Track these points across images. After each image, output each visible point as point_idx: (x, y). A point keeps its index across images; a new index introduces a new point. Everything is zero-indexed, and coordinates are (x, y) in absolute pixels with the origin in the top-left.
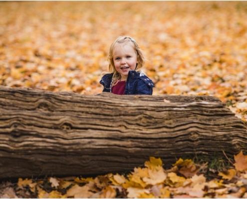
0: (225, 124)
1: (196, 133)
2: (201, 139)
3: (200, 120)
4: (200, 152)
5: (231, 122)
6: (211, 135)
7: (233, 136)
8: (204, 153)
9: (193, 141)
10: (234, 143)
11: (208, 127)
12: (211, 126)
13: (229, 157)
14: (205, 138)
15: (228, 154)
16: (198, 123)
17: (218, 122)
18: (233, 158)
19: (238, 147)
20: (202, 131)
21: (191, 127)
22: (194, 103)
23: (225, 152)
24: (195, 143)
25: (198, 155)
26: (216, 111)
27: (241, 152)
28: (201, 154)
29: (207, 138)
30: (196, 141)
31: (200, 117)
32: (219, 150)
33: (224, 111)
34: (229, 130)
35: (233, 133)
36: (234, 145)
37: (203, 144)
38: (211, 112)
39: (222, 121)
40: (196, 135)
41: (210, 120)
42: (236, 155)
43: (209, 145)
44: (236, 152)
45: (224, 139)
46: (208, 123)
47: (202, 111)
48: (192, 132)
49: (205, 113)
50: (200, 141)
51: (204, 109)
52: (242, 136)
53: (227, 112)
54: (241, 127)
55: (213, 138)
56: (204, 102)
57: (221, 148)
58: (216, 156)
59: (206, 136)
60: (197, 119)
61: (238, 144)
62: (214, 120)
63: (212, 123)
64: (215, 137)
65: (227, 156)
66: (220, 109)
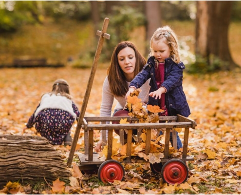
0: (46, 157)
1: (23, 162)
2: (27, 168)
3: (28, 153)
4: (27, 177)
5: (52, 155)
6: (35, 165)
7: (52, 166)
8: (30, 178)
9: (21, 169)
10: (52, 171)
11: (34, 158)
12: (36, 158)
13: (48, 182)
14: (30, 167)
15: (49, 180)
16: (26, 156)
17: (41, 155)
18: (52, 183)
19: (56, 174)
20: (29, 161)
21: (20, 158)
22: (25, 141)
23: (46, 178)
24: (22, 170)
25: (24, 180)
26: (41, 147)
27: (58, 179)
28: (27, 179)
29: (32, 167)
30: (24, 169)
31: (28, 151)
32: (42, 177)
33: (47, 147)
34: (49, 161)
35: (52, 164)
36: (53, 173)
37: (29, 172)
38: (37, 147)
39: (45, 154)
40: (23, 165)
41: (35, 154)
42: (54, 180)
43: (33, 172)
44: (54, 179)
45: (45, 168)
46: (33, 155)
47: (30, 146)
48: (20, 162)
49: (32, 148)
50: (26, 169)
51: (31, 145)
52: (59, 166)
53: (49, 148)
54: (59, 160)
55: (37, 167)
56: (32, 140)
57: (43, 175)
58: (39, 181)
59: (31, 165)
60: (25, 152)
61: (56, 172)
62: (39, 154)
63: (37, 155)
64: (38, 166)
65: (47, 181)
66: (44, 146)
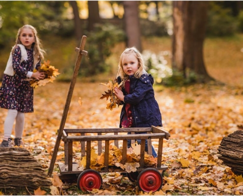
0: (28, 168)
1: (6, 173)
2: (10, 178)
3: (10, 164)
4: (9, 187)
5: (33, 166)
6: (17, 175)
7: (34, 176)
8: (12, 188)
9: (4, 179)
10: (34, 181)
11: (16, 169)
12: (18, 169)
13: (30, 191)
14: (13, 177)
15: (30, 189)
16: (8, 166)
17: (23, 166)
18: (33, 192)
19: (37, 183)
20: (11, 172)
21: (3, 169)
22: (7, 152)
23: (28, 187)
24: (5, 180)
25: (7, 189)
26: (23, 158)
27: (39, 188)
28: (10, 189)
29: (14, 177)
30: (7, 179)
31: (10, 162)
32: (24, 186)
33: (28, 158)
34: (31, 171)
35: (33, 174)
36: (34, 182)
37: (11, 181)
38: (19, 158)
39: (26, 165)
40: (6, 175)
41: (17, 164)
42: (36, 189)
43: (16, 182)
44: (36, 188)
45: (27, 178)
46: (16, 166)
47: (12, 158)
48: (3, 172)
49: (14, 159)
50: (9, 179)
51: (14, 156)
52: (40, 176)
53: (30, 159)
54: (40, 170)
55: (19, 177)
56: (14, 152)
57: (25, 184)
58: (21, 190)
59: (13, 175)
60: (8, 163)
61: (37, 182)
62: (21, 164)
63: (19, 166)
64: (20, 176)
65: (29, 190)
66: (26, 157)
